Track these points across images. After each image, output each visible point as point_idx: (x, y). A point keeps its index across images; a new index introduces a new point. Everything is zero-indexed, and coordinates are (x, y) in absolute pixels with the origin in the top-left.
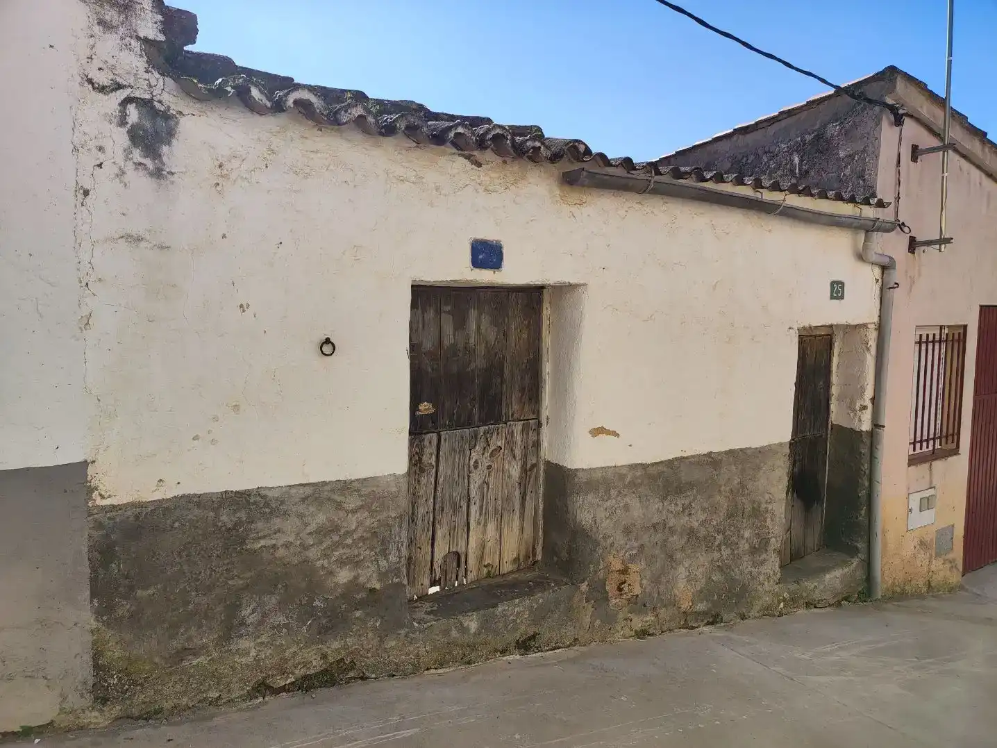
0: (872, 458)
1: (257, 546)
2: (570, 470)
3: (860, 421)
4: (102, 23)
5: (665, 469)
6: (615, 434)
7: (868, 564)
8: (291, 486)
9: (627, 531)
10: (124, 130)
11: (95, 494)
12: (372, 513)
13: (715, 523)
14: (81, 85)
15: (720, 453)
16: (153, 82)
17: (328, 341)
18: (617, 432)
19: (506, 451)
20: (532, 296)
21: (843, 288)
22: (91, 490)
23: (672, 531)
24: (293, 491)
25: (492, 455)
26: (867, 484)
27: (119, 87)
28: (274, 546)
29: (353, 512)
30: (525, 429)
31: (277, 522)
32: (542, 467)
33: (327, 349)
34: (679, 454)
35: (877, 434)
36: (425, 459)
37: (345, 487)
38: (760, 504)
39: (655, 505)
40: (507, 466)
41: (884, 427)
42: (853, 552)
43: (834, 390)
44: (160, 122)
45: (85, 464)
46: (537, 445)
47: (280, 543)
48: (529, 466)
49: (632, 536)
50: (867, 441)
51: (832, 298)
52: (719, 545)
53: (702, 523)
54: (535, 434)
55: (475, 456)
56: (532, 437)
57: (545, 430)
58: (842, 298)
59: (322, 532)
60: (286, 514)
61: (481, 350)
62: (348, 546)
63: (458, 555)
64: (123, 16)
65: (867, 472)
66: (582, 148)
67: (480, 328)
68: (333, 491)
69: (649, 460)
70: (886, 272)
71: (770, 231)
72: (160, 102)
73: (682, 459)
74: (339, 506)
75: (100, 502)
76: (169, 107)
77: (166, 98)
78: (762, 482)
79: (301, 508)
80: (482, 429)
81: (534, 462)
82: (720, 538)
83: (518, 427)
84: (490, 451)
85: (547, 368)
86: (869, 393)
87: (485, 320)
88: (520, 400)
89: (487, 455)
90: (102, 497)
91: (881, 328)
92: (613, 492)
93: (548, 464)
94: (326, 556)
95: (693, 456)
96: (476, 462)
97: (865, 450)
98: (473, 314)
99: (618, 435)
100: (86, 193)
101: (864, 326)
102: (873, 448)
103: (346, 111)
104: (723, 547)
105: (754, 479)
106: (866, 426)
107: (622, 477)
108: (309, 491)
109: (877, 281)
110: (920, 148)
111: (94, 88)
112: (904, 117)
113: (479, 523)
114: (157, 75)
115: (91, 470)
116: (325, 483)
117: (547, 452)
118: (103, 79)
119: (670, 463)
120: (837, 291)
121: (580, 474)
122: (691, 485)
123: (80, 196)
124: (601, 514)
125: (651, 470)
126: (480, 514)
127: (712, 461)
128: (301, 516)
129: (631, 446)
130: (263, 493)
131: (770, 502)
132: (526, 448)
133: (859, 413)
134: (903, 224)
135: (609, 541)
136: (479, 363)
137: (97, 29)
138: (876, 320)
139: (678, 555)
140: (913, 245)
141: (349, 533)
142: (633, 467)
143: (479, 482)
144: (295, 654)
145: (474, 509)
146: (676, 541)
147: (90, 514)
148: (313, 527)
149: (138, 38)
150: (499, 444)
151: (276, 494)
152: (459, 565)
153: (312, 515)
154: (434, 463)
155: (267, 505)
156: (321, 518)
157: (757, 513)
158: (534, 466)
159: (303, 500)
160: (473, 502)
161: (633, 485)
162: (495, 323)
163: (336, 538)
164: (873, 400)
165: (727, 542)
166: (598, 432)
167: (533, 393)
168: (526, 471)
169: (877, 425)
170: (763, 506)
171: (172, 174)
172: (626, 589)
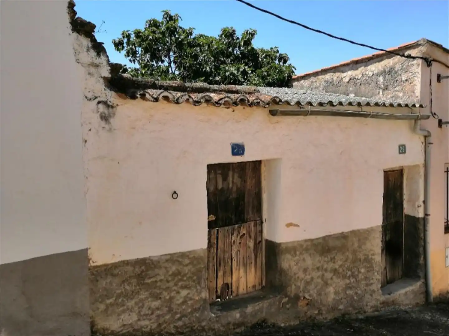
0: (425, 231)
1: (149, 281)
2: (277, 243)
3: (418, 212)
4: (89, 74)
5: (321, 241)
6: (297, 226)
7: (426, 284)
8: (161, 256)
9: (305, 270)
10: (98, 115)
11: (91, 262)
12: (194, 266)
13: (346, 266)
14: (83, 99)
15: (347, 233)
16: (107, 94)
17: (175, 192)
19: (247, 236)
20: (257, 165)
21: (405, 148)
22: (89, 260)
23: (326, 270)
24: (163, 257)
25: (241, 238)
26: (423, 244)
27: (96, 98)
28: (156, 281)
29: (187, 265)
30: (255, 225)
31: (157, 271)
32: (264, 242)
33: (175, 196)
35: (427, 219)
36: (213, 240)
37: (183, 255)
38: (368, 255)
39: (318, 258)
40: (248, 242)
41: (430, 215)
42: (418, 278)
43: (405, 197)
44: (111, 110)
45: (87, 250)
46: (261, 232)
47: (158, 280)
48: (258, 242)
49: (307, 273)
50: (422, 222)
51: (400, 153)
52: (349, 277)
53: (340, 266)
54: (260, 227)
55: (233, 238)
56: (259, 228)
57: (265, 225)
58: (405, 153)
59: (174, 275)
60: (160, 267)
61: (235, 189)
62: (185, 281)
63: (227, 284)
64: (96, 70)
65: (423, 238)
66: (278, 100)
67: (234, 180)
68: (178, 257)
69: (313, 237)
70: (427, 138)
71: (367, 124)
72: (110, 101)
73: (329, 236)
74: (180, 263)
75: (92, 264)
76: (113, 104)
77: (112, 99)
78: (368, 245)
79: (166, 265)
80: (236, 226)
81: (260, 239)
82: (349, 273)
83: (252, 224)
85: (265, 196)
86: (422, 198)
87: (236, 176)
88: (253, 212)
89: (239, 237)
90: (93, 262)
91: (426, 166)
92: (298, 253)
93: (267, 241)
94: (176, 285)
95: (334, 235)
96: (234, 241)
97: (421, 227)
98: (231, 173)
99: (299, 226)
100: (86, 141)
101: (417, 166)
102: (425, 226)
103: (181, 98)
104: (351, 278)
105: (365, 244)
106: (421, 215)
107: (301, 246)
108: (168, 257)
109: (423, 143)
110: (441, 76)
111: (87, 100)
112: (432, 62)
113: (236, 269)
114: (109, 91)
115: (89, 252)
116: (175, 254)
117: (267, 235)
118: (90, 95)
119: (324, 238)
120: (402, 149)
121: (282, 246)
122: (334, 248)
123: (84, 143)
124: (293, 263)
125: (315, 242)
126: (237, 265)
127: (343, 236)
128: (166, 268)
129: (305, 231)
130: (151, 258)
131: (373, 255)
132: (256, 234)
133: (417, 208)
134: (435, 114)
135: (297, 276)
136: (234, 195)
137: (88, 76)
138: (423, 162)
139: (329, 282)
140: (440, 123)
141: (185, 275)
142: (306, 241)
143: (236, 250)
144: (165, 328)
145: (234, 263)
146: (328, 275)
147: (90, 269)
148: (170, 273)
149: (101, 77)
150: (244, 232)
151: (156, 259)
152: (228, 289)
153: (170, 267)
154: (216, 243)
155: (153, 264)
156: (174, 268)
157: (368, 260)
158: (260, 242)
159: (167, 261)
160: (233, 259)
161: (307, 250)
162: (240, 177)
163: (180, 277)
164: (424, 202)
165: (353, 275)
166: (289, 225)
167: (258, 209)
168: (257, 244)
169: (426, 215)
170: (370, 257)
171: (115, 130)
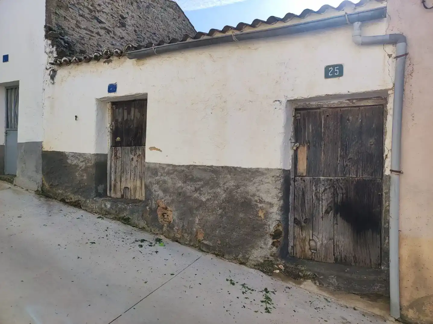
5: (185, 169)
9: (165, 191)
10: (50, 76)
14: (45, 70)
15: (217, 167)
17: (76, 117)
18: (161, 150)
19: (142, 156)
21: (341, 68)
25: (138, 157)
27: (50, 68)
29: (82, 162)
34: (192, 163)
36: (118, 154)
39: (180, 184)
40: (143, 162)
44: (55, 73)
49: (168, 194)
50: (389, 183)
51: (327, 77)
55: (132, 156)
58: (340, 75)
61: (135, 121)
63: (128, 189)
64: (52, 54)
66: (131, 46)
67: (135, 114)
68: (78, 155)
73: (194, 166)
74: (79, 160)
75: (43, 150)
80: (134, 147)
84: (137, 155)
86: (388, 145)
87: (136, 111)
92: (159, 174)
95: (200, 166)
96: (132, 158)
97: (387, 191)
98: (133, 109)
106: (388, 172)
107: (163, 168)
108: (73, 154)
109: (390, 56)
113: (134, 180)
115: (43, 143)
116: (76, 153)
119: (188, 167)
120: (334, 72)
121: (146, 164)
122: (200, 180)
123: (43, 90)
124: (154, 181)
129: (167, 156)
135: (157, 193)
136: (135, 125)
138: (391, 86)
141: (81, 167)
142: (169, 165)
145: (132, 174)
150: (140, 153)
152: (129, 192)
153: (73, 160)
154: (120, 157)
159: (72, 156)
160: (132, 172)
161: (168, 173)
162: (139, 112)
163: (78, 168)
164: (391, 150)
166: (152, 148)
169: (391, 170)
171: (56, 83)
172: (166, 217)
